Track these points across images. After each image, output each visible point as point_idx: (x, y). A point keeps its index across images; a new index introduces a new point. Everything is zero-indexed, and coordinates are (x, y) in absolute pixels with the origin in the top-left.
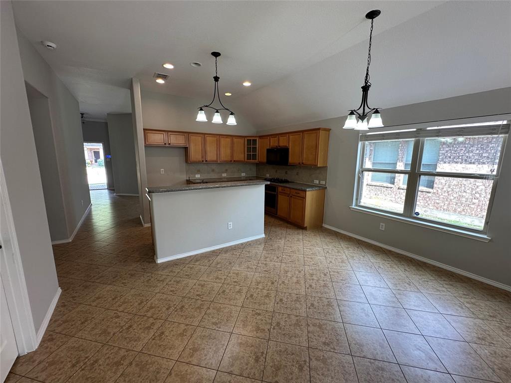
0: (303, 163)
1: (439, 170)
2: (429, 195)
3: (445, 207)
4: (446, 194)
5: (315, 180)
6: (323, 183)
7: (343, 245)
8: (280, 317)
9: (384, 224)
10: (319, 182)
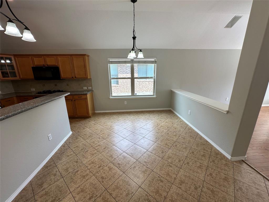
0: (75, 77)
1: (119, 77)
2: (118, 87)
3: (123, 91)
4: (123, 86)
5: (84, 88)
6: (91, 88)
7: (115, 116)
8: (100, 174)
9: (126, 102)
10: (87, 88)
